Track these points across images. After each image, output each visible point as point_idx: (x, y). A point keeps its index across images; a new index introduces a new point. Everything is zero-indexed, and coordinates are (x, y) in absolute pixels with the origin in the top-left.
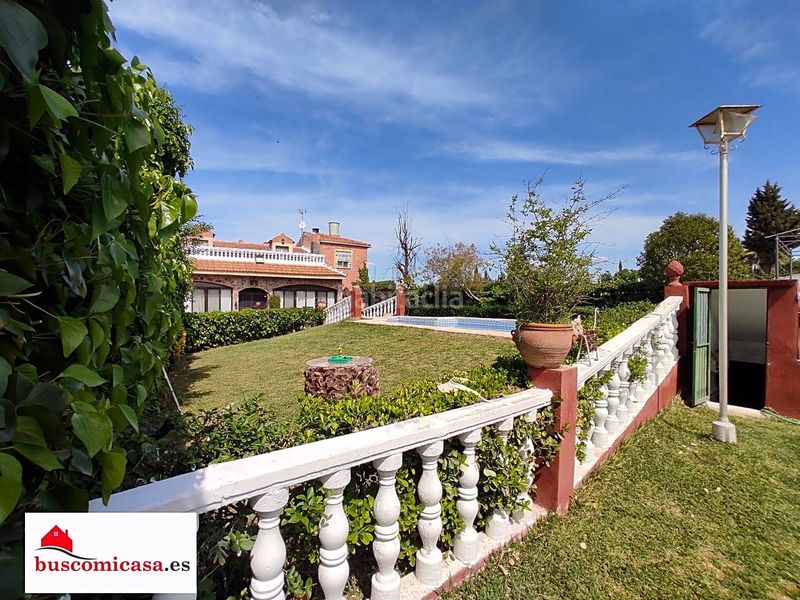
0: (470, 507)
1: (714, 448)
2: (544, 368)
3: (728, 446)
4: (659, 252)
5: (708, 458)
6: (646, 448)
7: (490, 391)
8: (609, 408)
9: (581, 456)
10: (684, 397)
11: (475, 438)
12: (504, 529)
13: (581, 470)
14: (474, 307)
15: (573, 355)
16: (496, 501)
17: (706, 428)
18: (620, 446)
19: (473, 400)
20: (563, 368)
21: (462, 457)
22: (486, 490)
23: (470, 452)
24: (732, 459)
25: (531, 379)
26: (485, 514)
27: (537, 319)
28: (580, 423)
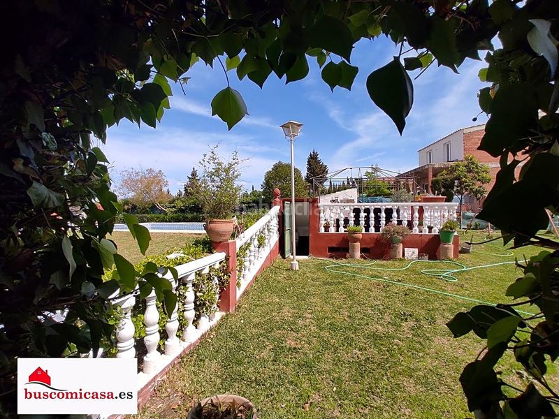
0: (190, 314)
1: (291, 273)
2: (221, 242)
3: (296, 271)
4: (271, 182)
5: (289, 278)
6: (266, 279)
7: (195, 256)
8: (250, 261)
9: (239, 285)
10: (281, 255)
11: (192, 277)
12: (206, 324)
13: (239, 292)
14: (162, 215)
15: (233, 236)
16: (203, 309)
17: (289, 266)
18: (256, 279)
19: (189, 260)
20: (230, 241)
21: (186, 289)
22: (198, 303)
23: (189, 285)
24: (297, 276)
25: (214, 248)
26: (198, 317)
27: (217, 218)
28: (238, 268)
